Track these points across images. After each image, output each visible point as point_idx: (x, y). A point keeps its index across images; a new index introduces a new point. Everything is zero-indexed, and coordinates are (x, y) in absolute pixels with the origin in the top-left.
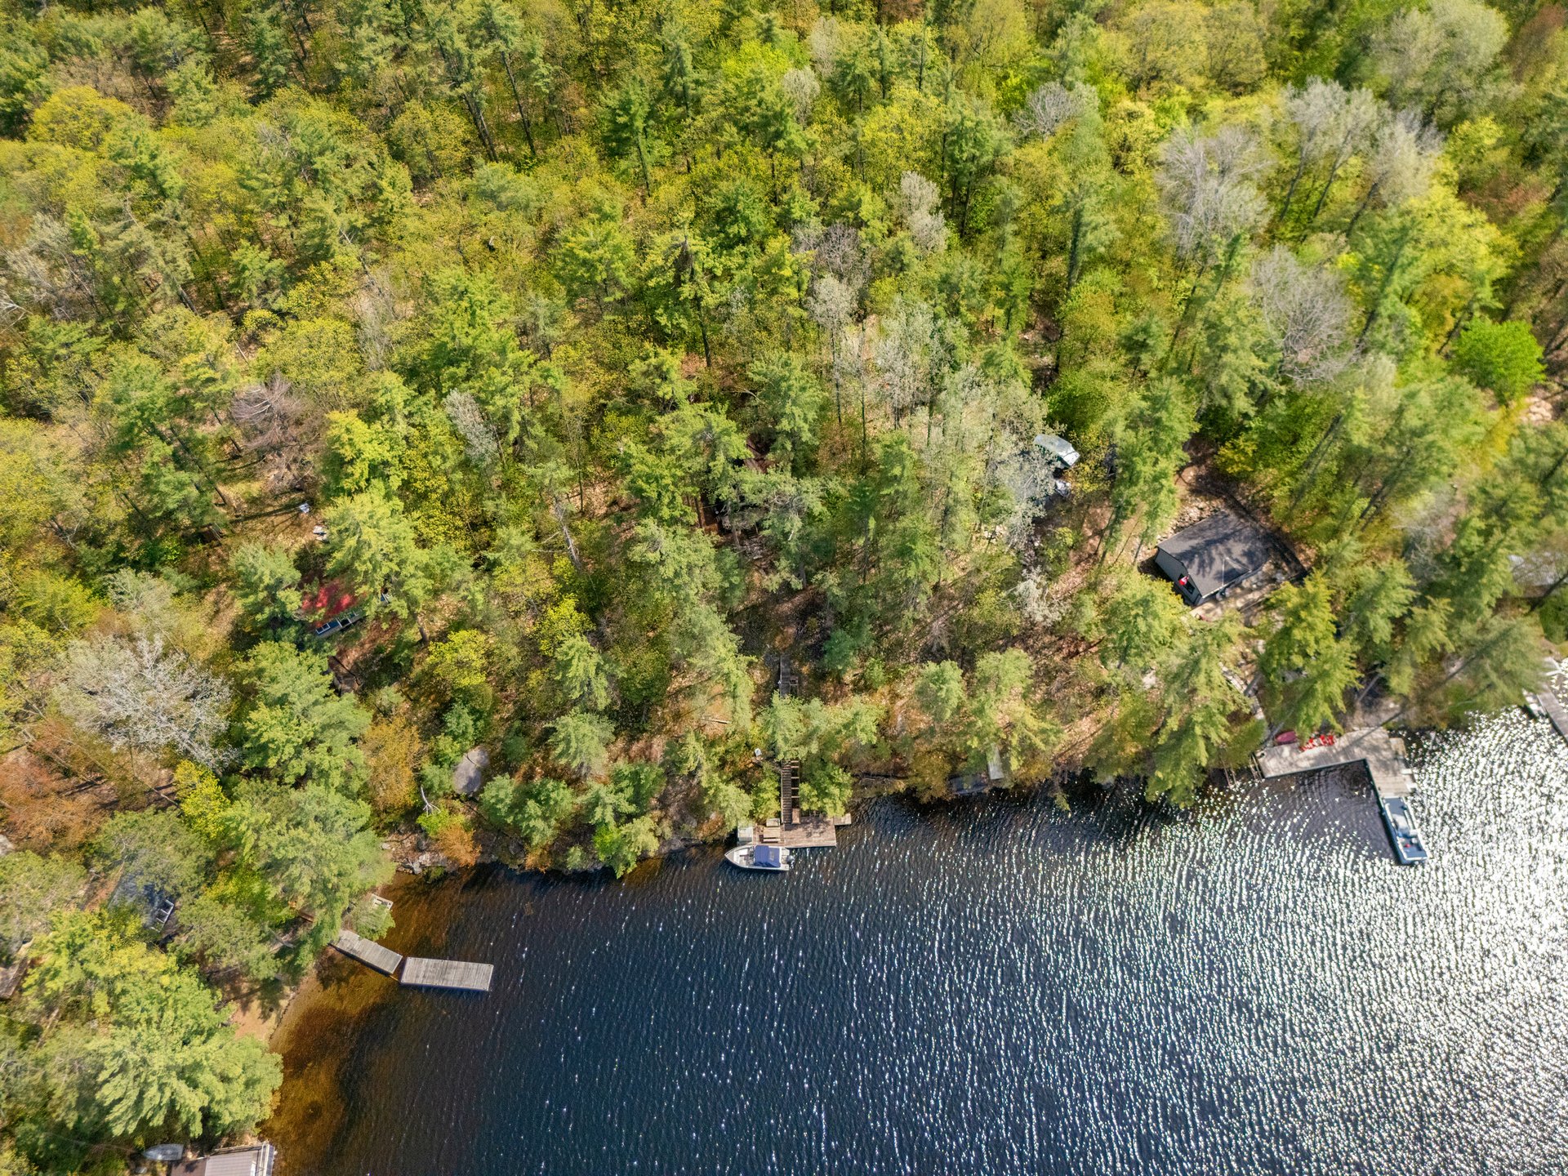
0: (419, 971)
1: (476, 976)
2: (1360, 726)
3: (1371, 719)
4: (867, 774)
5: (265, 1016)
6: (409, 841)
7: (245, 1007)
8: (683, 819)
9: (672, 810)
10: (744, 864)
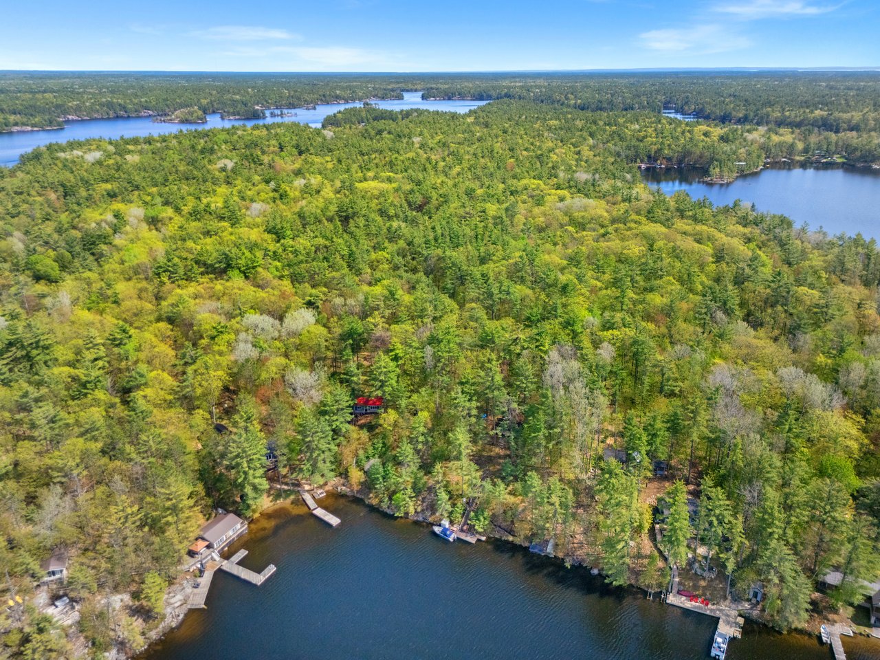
0: (319, 512)
1: (334, 521)
2: (726, 606)
3: (733, 606)
4: (500, 527)
5: (271, 501)
6: (342, 481)
7: (268, 496)
8: (427, 509)
9: (425, 504)
10: (438, 533)
